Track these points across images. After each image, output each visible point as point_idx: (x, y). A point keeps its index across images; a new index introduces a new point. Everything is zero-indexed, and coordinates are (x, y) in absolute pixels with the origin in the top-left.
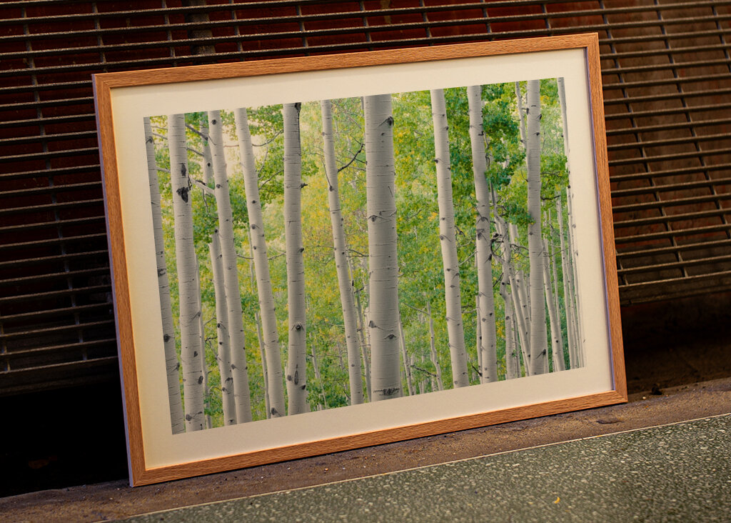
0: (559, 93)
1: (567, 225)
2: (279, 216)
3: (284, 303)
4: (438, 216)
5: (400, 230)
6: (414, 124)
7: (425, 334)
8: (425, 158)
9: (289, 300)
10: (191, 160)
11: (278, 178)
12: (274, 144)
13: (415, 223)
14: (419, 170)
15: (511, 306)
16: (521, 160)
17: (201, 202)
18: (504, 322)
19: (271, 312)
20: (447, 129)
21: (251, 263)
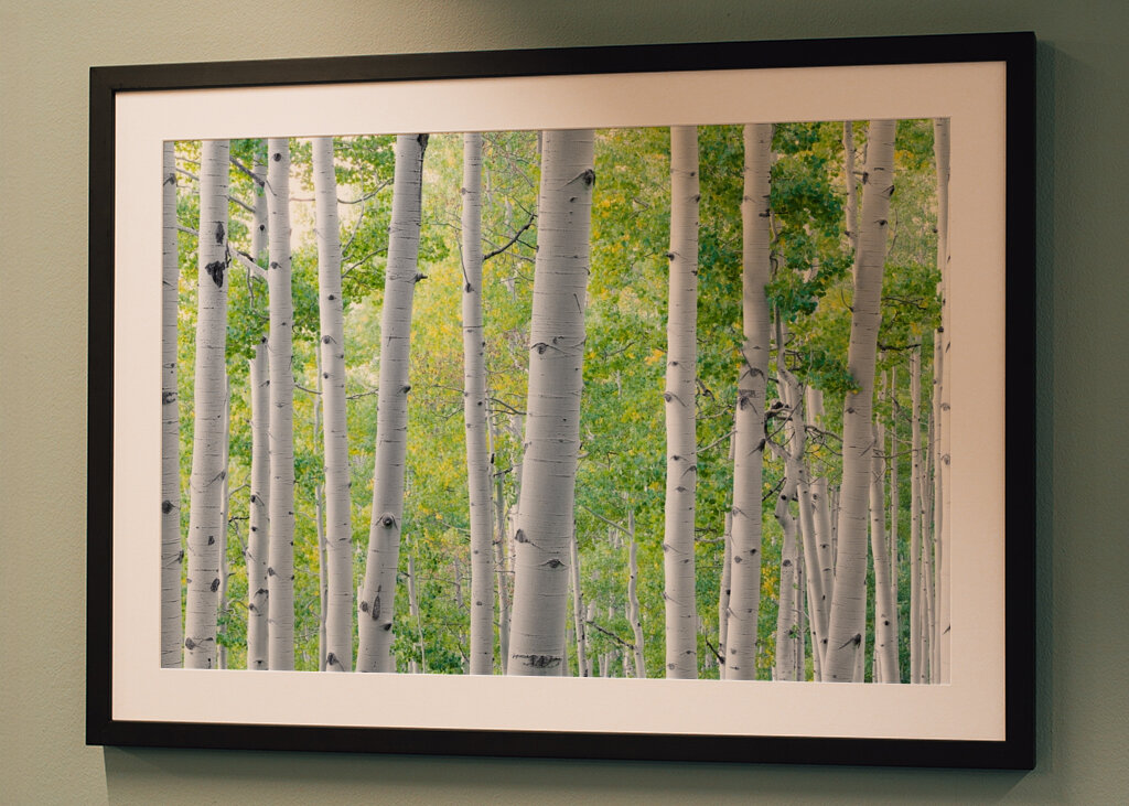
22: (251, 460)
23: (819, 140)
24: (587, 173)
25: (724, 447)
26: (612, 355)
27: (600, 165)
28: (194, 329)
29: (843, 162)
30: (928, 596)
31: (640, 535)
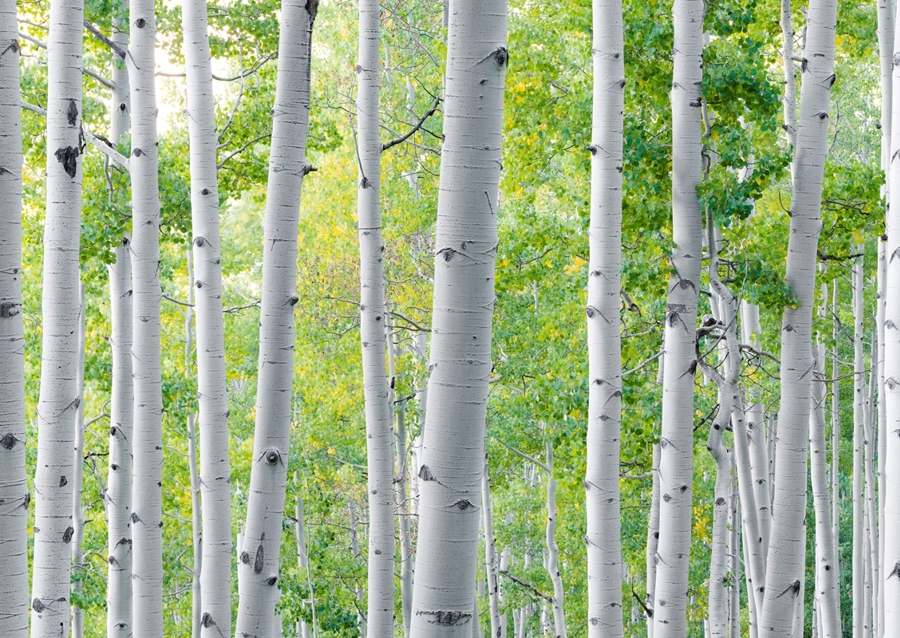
0: (880, 33)
1: (874, 320)
2: (253, 226)
3: (248, 403)
4: (587, 266)
5: (503, 285)
6: (552, 69)
7: (536, 509)
8: (569, 143)
9: (259, 399)
10: (88, 94)
11: (259, 149)
12: (256, 79)
13: (534, 275)
14: (553, 164)
15: (731, 477)
16: (780, 169)
17: (101, 179)
18: (711, 509)
19: (219, 418)
20: (623, 84)
21: (189, 314)
22: (111, 384)
23: (754, 21)
24: (499, 52)
25: (652, 370)
26: (528, 262)
27: (514, 42)
28: (41, 228)
29: (780, 46)
30: (871, 536)
31: (559, 470)
